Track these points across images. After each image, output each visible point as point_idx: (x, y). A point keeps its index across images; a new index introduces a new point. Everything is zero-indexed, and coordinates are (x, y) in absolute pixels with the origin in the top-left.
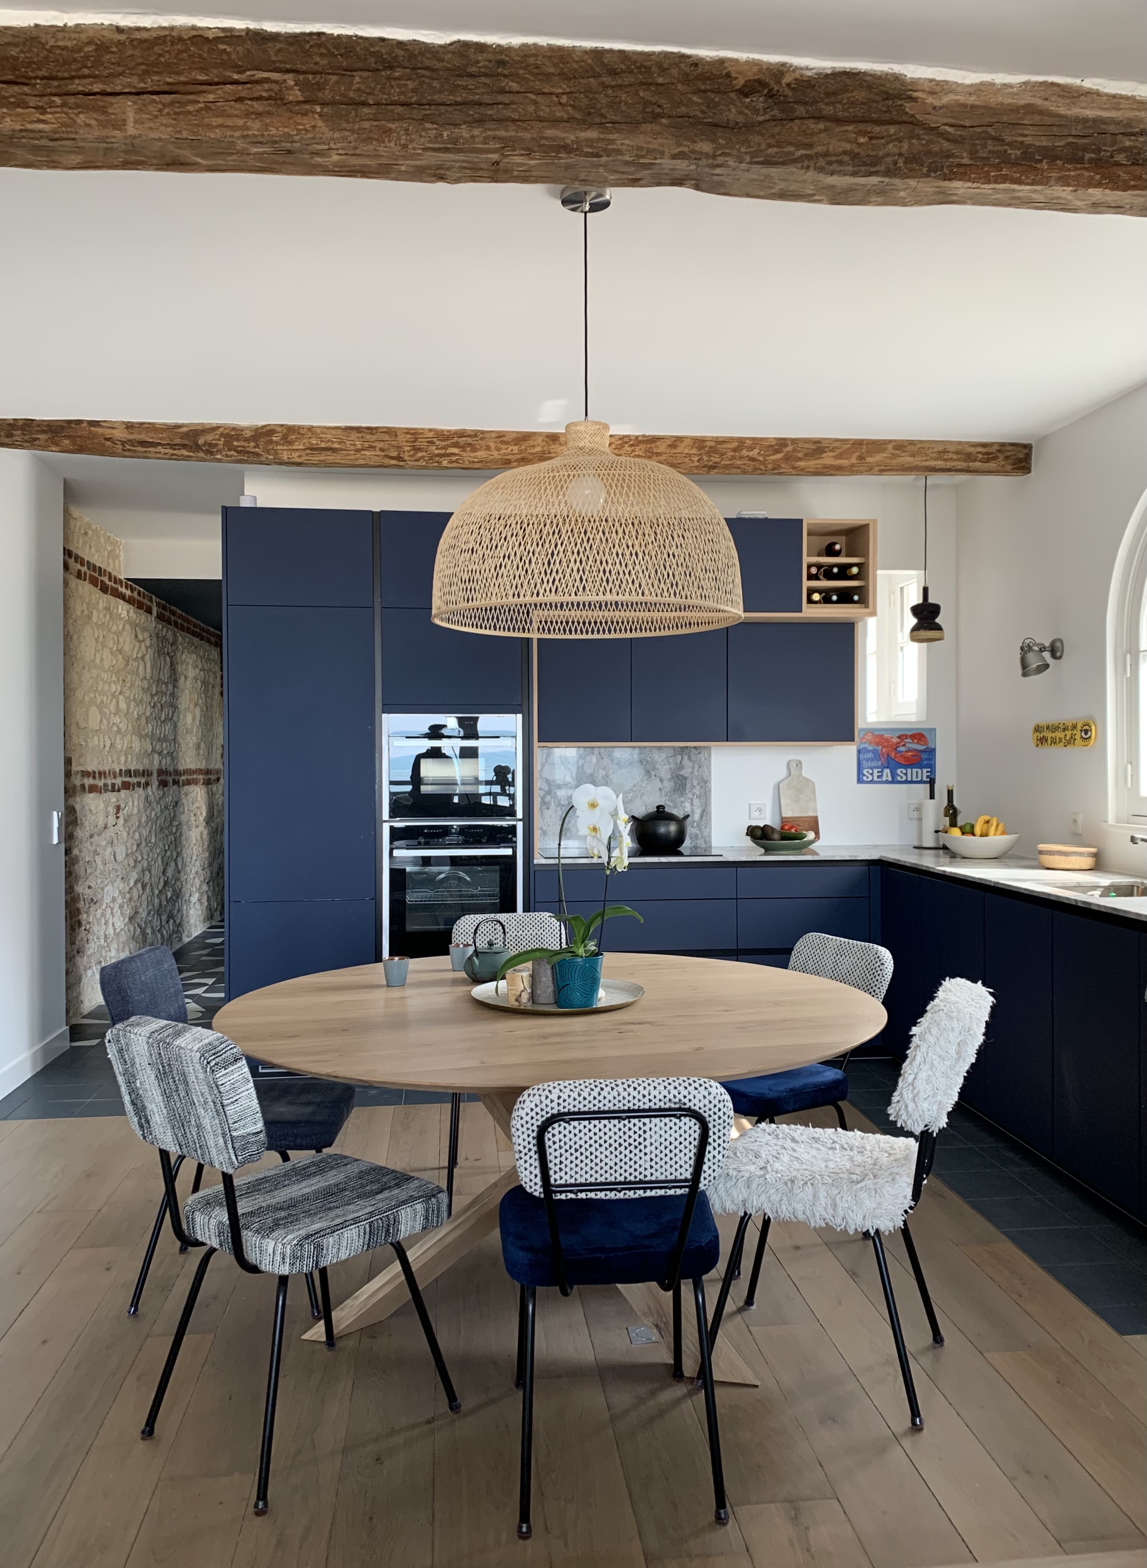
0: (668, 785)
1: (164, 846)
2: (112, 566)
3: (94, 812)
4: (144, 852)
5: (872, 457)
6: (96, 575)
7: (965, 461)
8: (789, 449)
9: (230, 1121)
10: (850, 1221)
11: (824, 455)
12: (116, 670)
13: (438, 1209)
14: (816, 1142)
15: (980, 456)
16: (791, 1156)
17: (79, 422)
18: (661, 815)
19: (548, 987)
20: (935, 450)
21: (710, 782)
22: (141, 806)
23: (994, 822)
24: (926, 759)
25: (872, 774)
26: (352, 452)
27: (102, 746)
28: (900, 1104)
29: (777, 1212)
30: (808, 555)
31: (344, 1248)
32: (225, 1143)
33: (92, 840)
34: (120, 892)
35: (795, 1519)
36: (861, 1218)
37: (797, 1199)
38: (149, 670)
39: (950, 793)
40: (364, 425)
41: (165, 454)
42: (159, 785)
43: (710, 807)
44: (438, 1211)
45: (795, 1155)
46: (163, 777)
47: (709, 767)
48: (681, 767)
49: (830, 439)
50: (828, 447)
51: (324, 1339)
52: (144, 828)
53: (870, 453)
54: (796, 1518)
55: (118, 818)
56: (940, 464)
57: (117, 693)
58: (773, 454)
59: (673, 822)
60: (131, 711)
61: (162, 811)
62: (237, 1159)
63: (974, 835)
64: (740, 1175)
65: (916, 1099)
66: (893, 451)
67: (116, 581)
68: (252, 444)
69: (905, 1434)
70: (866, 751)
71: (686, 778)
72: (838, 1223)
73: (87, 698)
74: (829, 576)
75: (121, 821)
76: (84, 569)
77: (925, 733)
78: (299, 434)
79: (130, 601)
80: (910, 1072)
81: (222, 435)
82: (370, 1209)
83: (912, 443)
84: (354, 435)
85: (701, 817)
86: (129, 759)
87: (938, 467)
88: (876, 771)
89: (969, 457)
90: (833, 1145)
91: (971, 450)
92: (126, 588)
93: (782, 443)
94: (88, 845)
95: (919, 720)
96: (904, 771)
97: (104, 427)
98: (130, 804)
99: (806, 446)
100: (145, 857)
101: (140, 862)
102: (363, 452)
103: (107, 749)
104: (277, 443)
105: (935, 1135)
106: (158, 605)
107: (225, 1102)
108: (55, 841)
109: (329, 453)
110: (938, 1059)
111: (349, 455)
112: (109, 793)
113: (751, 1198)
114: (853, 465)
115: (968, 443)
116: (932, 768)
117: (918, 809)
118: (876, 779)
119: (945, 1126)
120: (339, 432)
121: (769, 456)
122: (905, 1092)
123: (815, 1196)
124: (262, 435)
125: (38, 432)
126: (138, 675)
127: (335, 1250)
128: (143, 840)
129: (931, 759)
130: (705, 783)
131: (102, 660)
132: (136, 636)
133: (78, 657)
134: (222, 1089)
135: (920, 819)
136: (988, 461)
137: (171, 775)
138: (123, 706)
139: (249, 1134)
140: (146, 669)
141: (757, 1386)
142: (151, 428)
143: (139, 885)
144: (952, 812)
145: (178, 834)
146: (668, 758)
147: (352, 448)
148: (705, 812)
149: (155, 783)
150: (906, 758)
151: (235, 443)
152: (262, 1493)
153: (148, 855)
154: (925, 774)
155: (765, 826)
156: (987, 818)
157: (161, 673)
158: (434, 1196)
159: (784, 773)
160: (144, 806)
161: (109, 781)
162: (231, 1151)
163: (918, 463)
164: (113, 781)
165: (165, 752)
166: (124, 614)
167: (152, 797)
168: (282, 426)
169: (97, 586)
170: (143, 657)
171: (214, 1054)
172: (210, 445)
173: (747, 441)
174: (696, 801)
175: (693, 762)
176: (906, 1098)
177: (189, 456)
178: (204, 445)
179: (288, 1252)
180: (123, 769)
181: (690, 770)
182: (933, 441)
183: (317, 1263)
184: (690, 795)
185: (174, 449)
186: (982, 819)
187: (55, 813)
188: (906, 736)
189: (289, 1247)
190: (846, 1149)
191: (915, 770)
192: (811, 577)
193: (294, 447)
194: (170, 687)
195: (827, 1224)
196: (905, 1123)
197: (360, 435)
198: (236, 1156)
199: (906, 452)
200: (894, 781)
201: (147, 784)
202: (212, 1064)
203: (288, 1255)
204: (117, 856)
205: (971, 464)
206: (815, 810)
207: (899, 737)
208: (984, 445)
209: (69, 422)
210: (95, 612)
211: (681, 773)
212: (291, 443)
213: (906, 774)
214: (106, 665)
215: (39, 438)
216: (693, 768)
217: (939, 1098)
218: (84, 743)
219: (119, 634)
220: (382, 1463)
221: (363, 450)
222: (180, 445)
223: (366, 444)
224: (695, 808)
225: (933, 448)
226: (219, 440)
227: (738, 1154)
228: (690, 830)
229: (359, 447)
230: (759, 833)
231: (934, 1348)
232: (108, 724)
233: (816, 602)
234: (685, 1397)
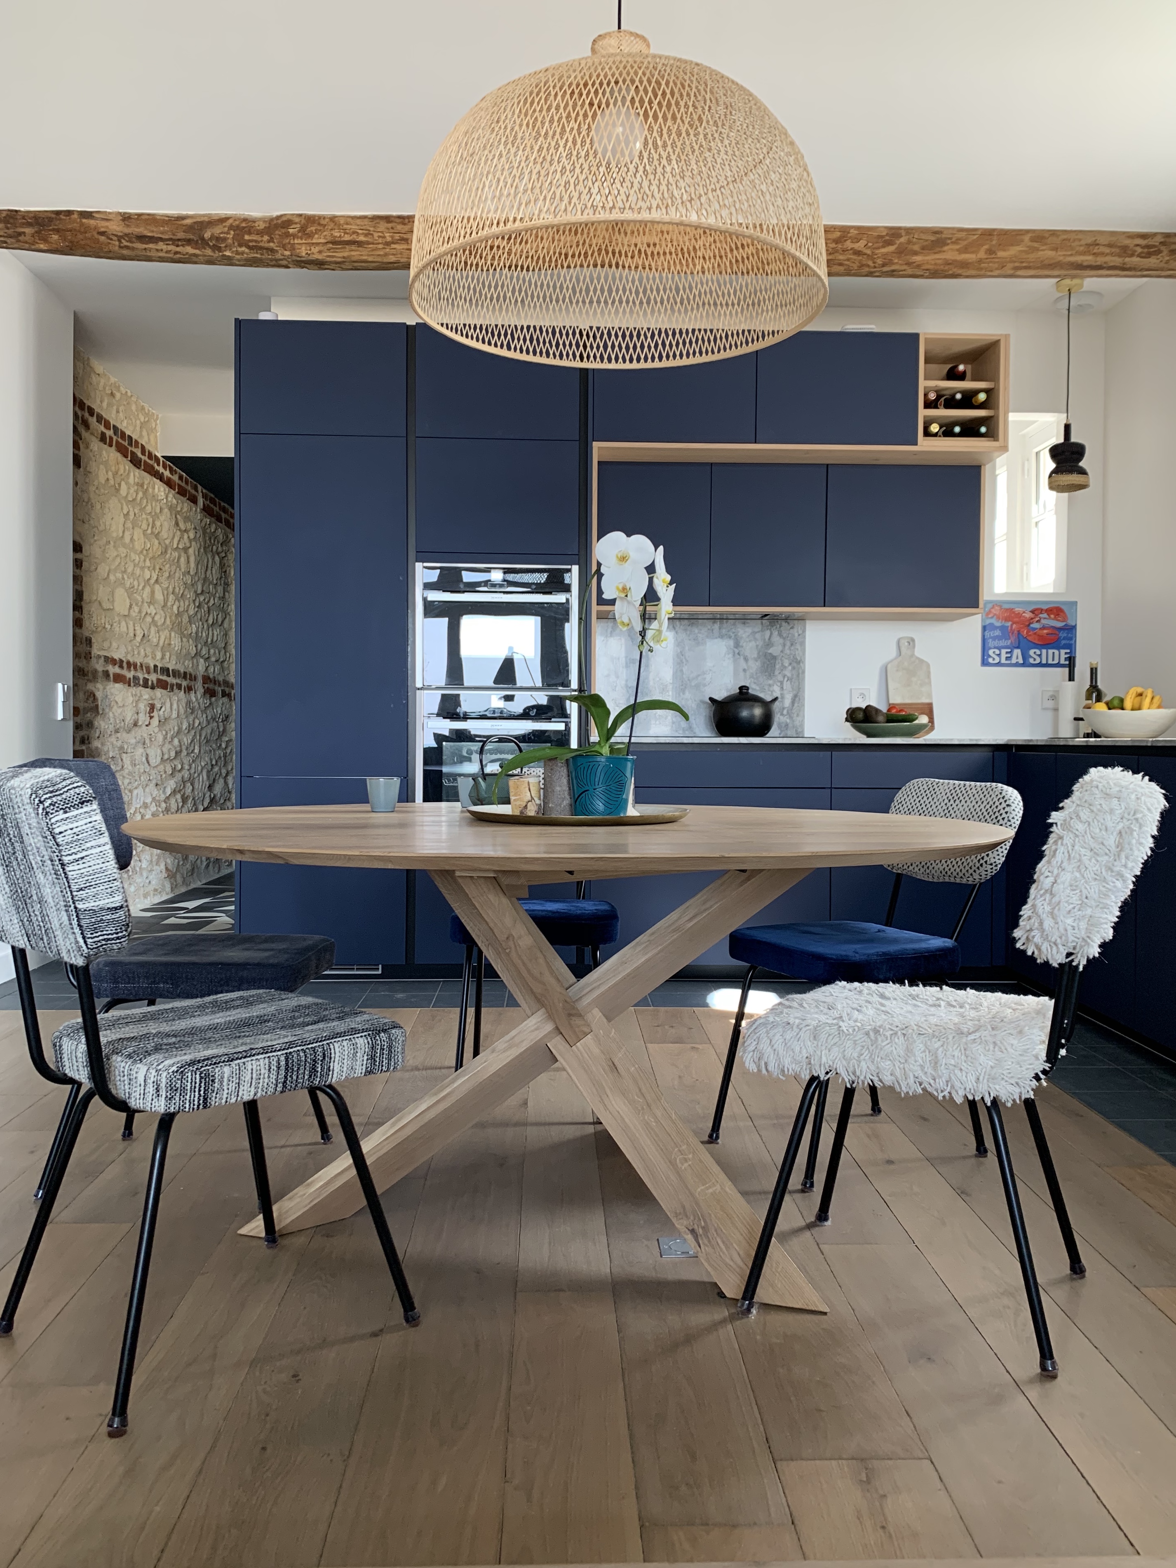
0: (754, 666)
1: (211, 760)
2: (146, 438)
3: (120, 704)
4: (186, 761)
5: (1004, 250)
6: (126, 444)
7: (1120, 256)
8: (902, 240)
9: (74, 888)
10: (957, 1084)
11: (946, 248)
12: (151, 555)
13: (390, 1047)
14: (914, 999)
15: (1139, 250)
16: (878, 1009)
17: (69, 213)
18: (744, 696)
19: (564, 799)
20: (1083, 242)
21: (804, 662)
22: (182, 711)
23: (1149, 694)
24: (1064, 638)
25: (999, 655)
26: (380, 246)
27: (132, 635)
28: (1032, 921)
29: (854, 1073)
30: (925, 379)
31: (247, 1085)
32: (69, 916)
33: (119, 735)
34: (154, 799)
35: (867, 1483)
36: (973, 1079)
37: (882, 1054)
38: (192, 565)
39: (1093, 672)
40: (395, 214)
41: (167, 252)
42: (205, 693)
43: (804, 692)
44: (390, 1051)
45: (883, 1008)
46: (211, 686)
47: (803, 644)
48: (769, 644)
49: (953, 229)
50: (950, 239)
51: (263, 1234)
52: (186, 735)
53: (1002, 246)
54: (868, 1481)
55: (151, 717)
56: (1088, 259)
57: (152, 581)
58: (883, 247)
59: (756, 704)
60: (169, 604)
61: (208, 723)
62: (85, 942)
63: (1123, 709)
64: (805, 1023)
65: (1056, 911)
66: (1030, 244)
67: (150, 456)
68: (266, 238)
69: (1031, 1381)
70: (992, 627)
71: (774, 658)
72: (940, 1088)
73: (112, 577)
74: (951, 403)
75: (155, 722)
76: (109, 433)
77: (1063, 607)
78: (319, 224)
79: (169, 483)
80: (1047, 874)
81: (231, 227)
82: (290, 1039)
83: (1054, 233)
84: (383, 226)
85: (793, 702)
86: (167, 657)
87: (1085, 264)
88: (1004, 651)
89: (1125, 251)
90: (938, 1002)
91: (1128, 242)
92: (165, 467)
93: (894, 233)
94: (113, 739)
95: (1057, 591)
96: (1038, 652)
97: (96, 219)
98: (168, 705)
99: (924, 237)
100: (187, 767)
101: (180, 771)
102: (393, 246)
103: (138, 639)
104: (294, 236)
105: (1081, 968)
106: (205, 496)
107: (66, 859)
108: (60, 716)
109: (353, 247)
110: (1089, 853)
111: (377, 249)
112: (141, 688)
113: (818, 1053)
114: (980, 261)
115: (1124, 233)
116: (1071, 647)
117: (1054, 697)
118: (1003, 661)
119: (1097, 955)
120: (366, 222)
121: (878, 248)
122: (1039, 903)
123: (909, 1051)
124: (277, 226)
125: (22, 225)
126: (179, 566)
127: (233, 1086)
128: (184, 748)
129: (1071, 639)
130: (798, 663)
131: (132, 539)
132: (177, 524)
133: (101, 528)
134: (60, 839)
135: (1056, 710)
136: (1149, 255)
137: (220, 685)
138: (159, 596)
139: (102, 909)
140: (190, 561)
141: (825, 1314)
142: (151, 219)
143: (179, 796)
144: (1095, 692)
145: (228, 751)
146: (754, 633)
147: (380, 241)
148: (798, 697)
149: (200, 691)
150: (1041, 637)
151: (247, 237)
152: (120, 1407)
153: (190, 765)
154: (1063, 656)
155: (867, 707)
156: (1140, 690)
157: (209, 572)
158: (384, 1031)
159: (894, 653)
160: (186, 711)
161: (141, 676)
162: (77, 931)
163: (1061, 258)
164: (146, 676)
165: (213, 659)
166: (162, 495)
167: (196, 704)
168: (300, 215)
169: (126, 457)
170: (186, 550)
171: (51, 792)
172: (218, 239)
173: (852, 231)
174: (787, 685)
175: (784, 639)
176: (1040, 911)
177: (195, 255)
178: (211, 239)
179: (164, 1080)
180: (159, 665)
181: (780, 648)
182: (1081, 231)
183: (205, 1099)
184: (780, 678)
185: (178, 246)
186: (1133, 691)
187: (60, 685)
188: (1041, 611)
189: (165, 1074)
190: (954, 1007)
191: (1051, 651)
192: (928, 405)
193: (314, 241)
194: (220, 589)
195: (924, 1089)
196: (1039, 950)
197: (390, 225)
198: (84, 938)
199: (1046, 244)
200: (1025, 664)
201: (189, 689)
202: (47, 804)
203: (163, 1085)
204: (150, 759)
205: (1127, 260)
206: (930, 695)
207: (1033, 612)
208: (1144, 236)
209: (58, 213)
210: (124, 486)
211: (769, 651)
212: (310, 236)
213: (1040, 656)
214: (138, 546)
215: (24, 233)
216: (784, 645)
217: (1089, 911)
218: (108, 626)
219: (155, 517)
220: (298, 1381)
221: (393, 243)
222: (184, 240)
223: (397, 236)
224: (785, 692)
225: (1080, 240)
226: (228, 233)
227: (805, 1005)
228: (778, 719)
229: (389, 239)
230: (860, 716)
231: (1072, 1279)
232: (140, 612)
233: (936, 435)
234: (723, 1322)
